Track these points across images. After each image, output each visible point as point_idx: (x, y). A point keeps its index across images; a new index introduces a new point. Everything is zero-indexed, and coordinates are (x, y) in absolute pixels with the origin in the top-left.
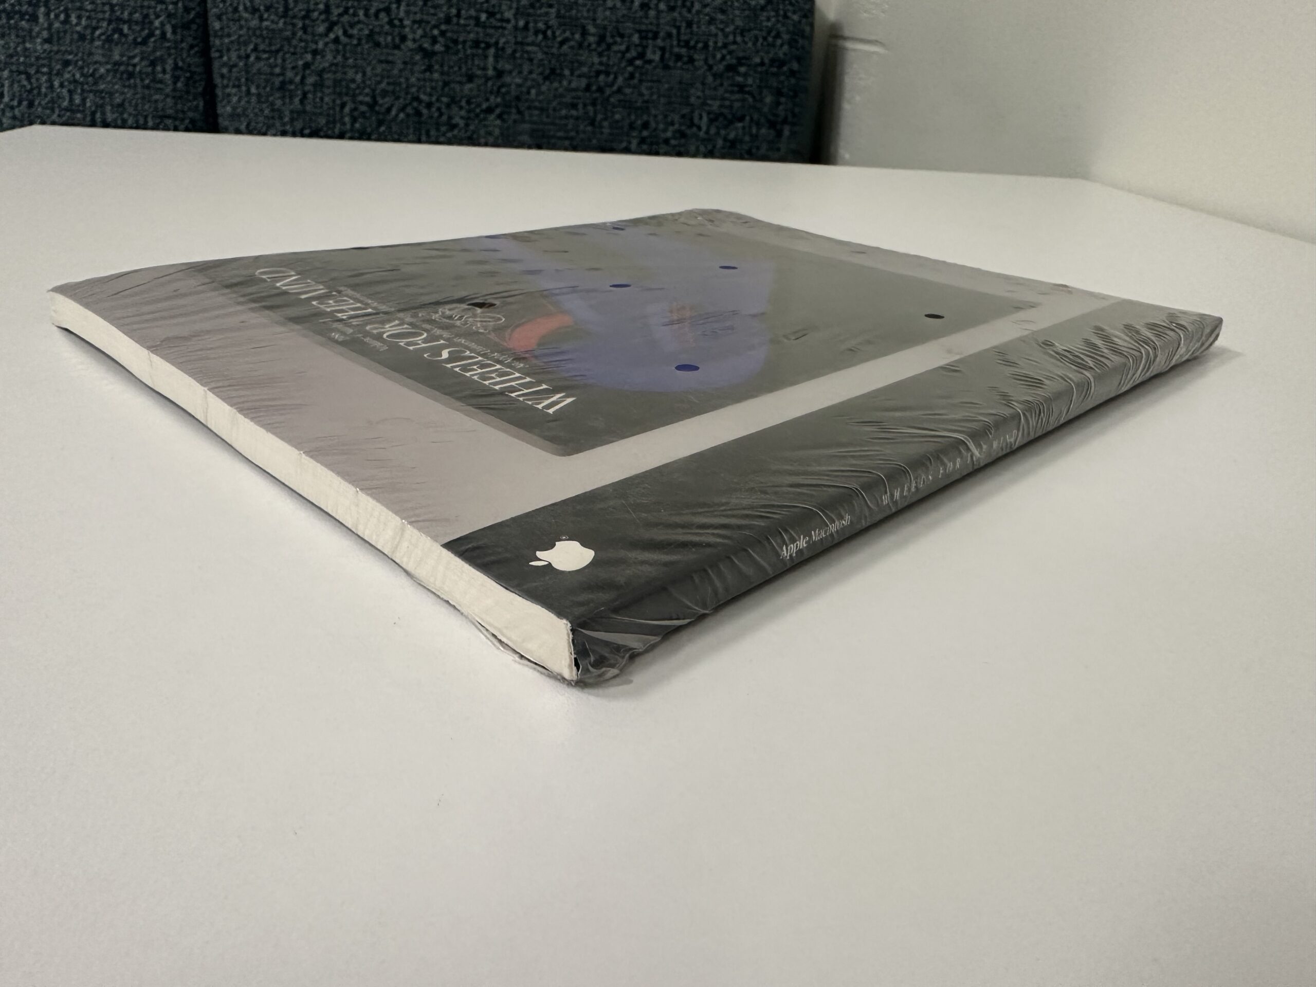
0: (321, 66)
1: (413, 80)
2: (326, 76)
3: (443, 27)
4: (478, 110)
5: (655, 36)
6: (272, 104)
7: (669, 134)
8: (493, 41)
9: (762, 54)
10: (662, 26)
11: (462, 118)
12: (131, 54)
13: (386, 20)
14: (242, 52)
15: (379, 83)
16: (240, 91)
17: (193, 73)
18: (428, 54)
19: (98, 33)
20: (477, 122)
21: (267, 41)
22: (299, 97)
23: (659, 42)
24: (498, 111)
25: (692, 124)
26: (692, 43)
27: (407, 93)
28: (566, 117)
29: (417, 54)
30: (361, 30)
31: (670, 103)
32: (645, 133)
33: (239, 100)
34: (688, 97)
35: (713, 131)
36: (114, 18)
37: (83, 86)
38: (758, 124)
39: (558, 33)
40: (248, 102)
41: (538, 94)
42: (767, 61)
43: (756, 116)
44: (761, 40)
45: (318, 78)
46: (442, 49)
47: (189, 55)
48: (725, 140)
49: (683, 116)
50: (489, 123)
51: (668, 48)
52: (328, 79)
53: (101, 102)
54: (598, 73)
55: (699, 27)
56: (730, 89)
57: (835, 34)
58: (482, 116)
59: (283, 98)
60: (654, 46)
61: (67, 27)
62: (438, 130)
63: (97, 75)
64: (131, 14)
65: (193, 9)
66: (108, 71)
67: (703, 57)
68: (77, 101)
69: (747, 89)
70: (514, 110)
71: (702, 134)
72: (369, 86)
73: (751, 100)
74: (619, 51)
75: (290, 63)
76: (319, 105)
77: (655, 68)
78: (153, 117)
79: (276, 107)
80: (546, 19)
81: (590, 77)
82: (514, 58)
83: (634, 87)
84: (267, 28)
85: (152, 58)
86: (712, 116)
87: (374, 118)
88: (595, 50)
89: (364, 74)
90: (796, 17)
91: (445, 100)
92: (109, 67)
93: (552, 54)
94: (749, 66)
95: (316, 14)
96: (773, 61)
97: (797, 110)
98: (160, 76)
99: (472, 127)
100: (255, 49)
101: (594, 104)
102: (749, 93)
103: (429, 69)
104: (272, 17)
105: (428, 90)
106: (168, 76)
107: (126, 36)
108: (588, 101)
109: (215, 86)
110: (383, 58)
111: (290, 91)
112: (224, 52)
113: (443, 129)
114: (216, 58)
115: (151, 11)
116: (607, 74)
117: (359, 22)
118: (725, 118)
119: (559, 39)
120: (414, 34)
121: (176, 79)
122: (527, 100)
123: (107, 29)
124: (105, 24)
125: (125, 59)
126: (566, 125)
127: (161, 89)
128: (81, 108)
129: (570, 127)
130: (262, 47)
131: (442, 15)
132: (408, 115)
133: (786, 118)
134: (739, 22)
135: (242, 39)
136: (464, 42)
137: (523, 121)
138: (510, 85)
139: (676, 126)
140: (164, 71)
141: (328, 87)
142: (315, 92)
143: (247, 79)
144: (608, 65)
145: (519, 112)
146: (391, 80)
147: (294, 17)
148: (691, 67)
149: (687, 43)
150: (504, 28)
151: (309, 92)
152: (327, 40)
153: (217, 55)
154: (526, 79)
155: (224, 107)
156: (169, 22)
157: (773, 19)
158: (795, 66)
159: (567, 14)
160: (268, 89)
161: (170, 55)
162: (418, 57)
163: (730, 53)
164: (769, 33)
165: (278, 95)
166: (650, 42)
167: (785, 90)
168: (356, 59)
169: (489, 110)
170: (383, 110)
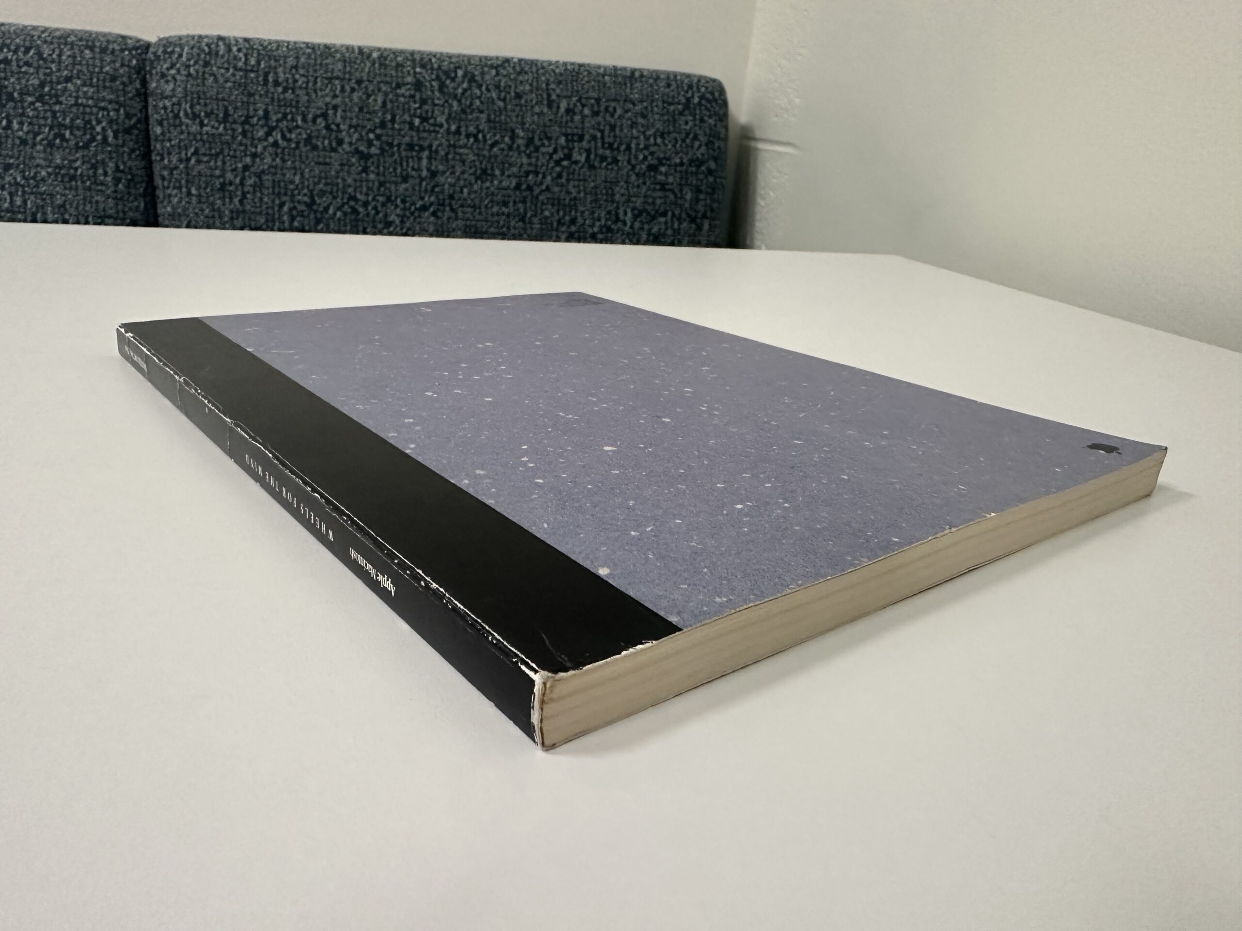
0: (261, 167)
1: (349, 181)
2: (265, 177)
3: (378, 131)
4: (413, 208)
5: (581, 138)
6: (213, 204)
7: (596, 229)
8: (426, 144)
9: (681, 154)
10: (586, 130)
11: (398, 215)
12: (72, 158)
13: (323, 124)
14: (183, 155)
15: (315, 184)
16: (181, 192)
17: (133, 176)
18: (364, 157)
19: (39, 138)
20: (412, 218)
21: (207, 145)
22: (238, 198)
23: (585, 144)
24: (432, 209)
25: (617, 220)
26: (615, 146)
27: (344, 192)
28: (498, 215)
29: (353, 156)
30: (300, 134)
31: (596, 201)
32: (573, 229)
33: (180, 202)
34: (613, 195)
35: (637, 225)
36: (56, 123)
37: (23, 188)
38: (679, 219)
39: (488, 137)
40: (188, 202)
41: (469, 194)
42: (685, 161)
43: (677, 212)
44: (679, 143)
45: (257, 180)
46: (378, 152)
47: (130, 159)
48: (649, 234)
49: (609, 212)
50: (423, 220)
51: (593, 150)
52: (268, 180)
53: (41, 203)
54: (528, 173)
55: (621, 130)
56: (652, 186)
57: (747, 135)
58: (416, 214)
59: (223, 198)
60: (580, 149)
61: (9, 132)
62: (374, 227)
63: (38, 179)
64: (72, 120)
65: (135, 115)
66: (49, 174)
67: (626, 158)
68: (18, 201)
69: (667, 187)
70: (448, 208)
71: (627, 229)
72: (308, 186)
73: (672, 197)
74: (548, 153)
75: (231, 165)
76: (258, 205)
77: (580, 168)
78: (94, 217)
79: (216, 207)
80: (477, 123)
81: (520, 177)
82: (447, 160)
83: (562, 185)
84: (207, 133)
85: (93, 161)
86: (636, 212)
87: (312, 216)
88: (525, 152)
89: (302, 174)
90: (712, 121)
91: (381, 199)
92: (50, 170)
93: (484, 156)
94: (669, 166)
95: (255, 119)
96: (691, 161)
97: (715, 205)
98: (102, 178)
99: (408, 225)
100: (196, 152)
101: (524, 201)
102: (670, 190)
103: (365, 170)
104: (212, 123)
105: (365, 189)
106: (109, 179)
107: (67, 141)
108: (517, 199)
109: (154, 188)
110: (321, 160)
111: (230, 191)
112: (165, 156)
113: (380, 226)
114: (156, 160)
115: (93, 117)
116: (536, 173)
117: (297, 127)
118: (648, 213)
119: (489, 142)
120: (350, 138)
121: (117, 181)
122: (460, 199)
123: (49, 132)
124: (47, 129)
125: (66, 162)
126: (498, 222)
127: (101, 191)
128: (22, 210)
129: (502, 223)
130: (202, 151)
131: (377, 120)
132: (345, 214)
133: (706, 212)
134: (659, 125)
135: (182, 144)
136: (399, 145)
137: (457, 219)
138: (443, 185)
139: (603, 222)
140: (105, 174)
141: (268, 188)
142: (255, 192)
143: (187, 181)
144: (536, 166)
145: (452, 210)
146: (329, 181)
147: (235, 122)
148: (616, 168)
149: (611, 146)
150: (438, 132)
151: (248, 192)
152: (266, 144)
153: (158, 158)
154: (459, 179)
155: (165, 207)
156: (111, 127)
157: (690, 123)
158: (712, 165)
159: (497, 119)
160: (208, 190)
161: (111, 158)
162: (354, 160)
163: (652, 154)
164: (688, 134)
165: (217, 196)
166: (576, 144)
167: (703, 188)
168: (293, 162)
169: (424, 208)
170: (321, 209)
